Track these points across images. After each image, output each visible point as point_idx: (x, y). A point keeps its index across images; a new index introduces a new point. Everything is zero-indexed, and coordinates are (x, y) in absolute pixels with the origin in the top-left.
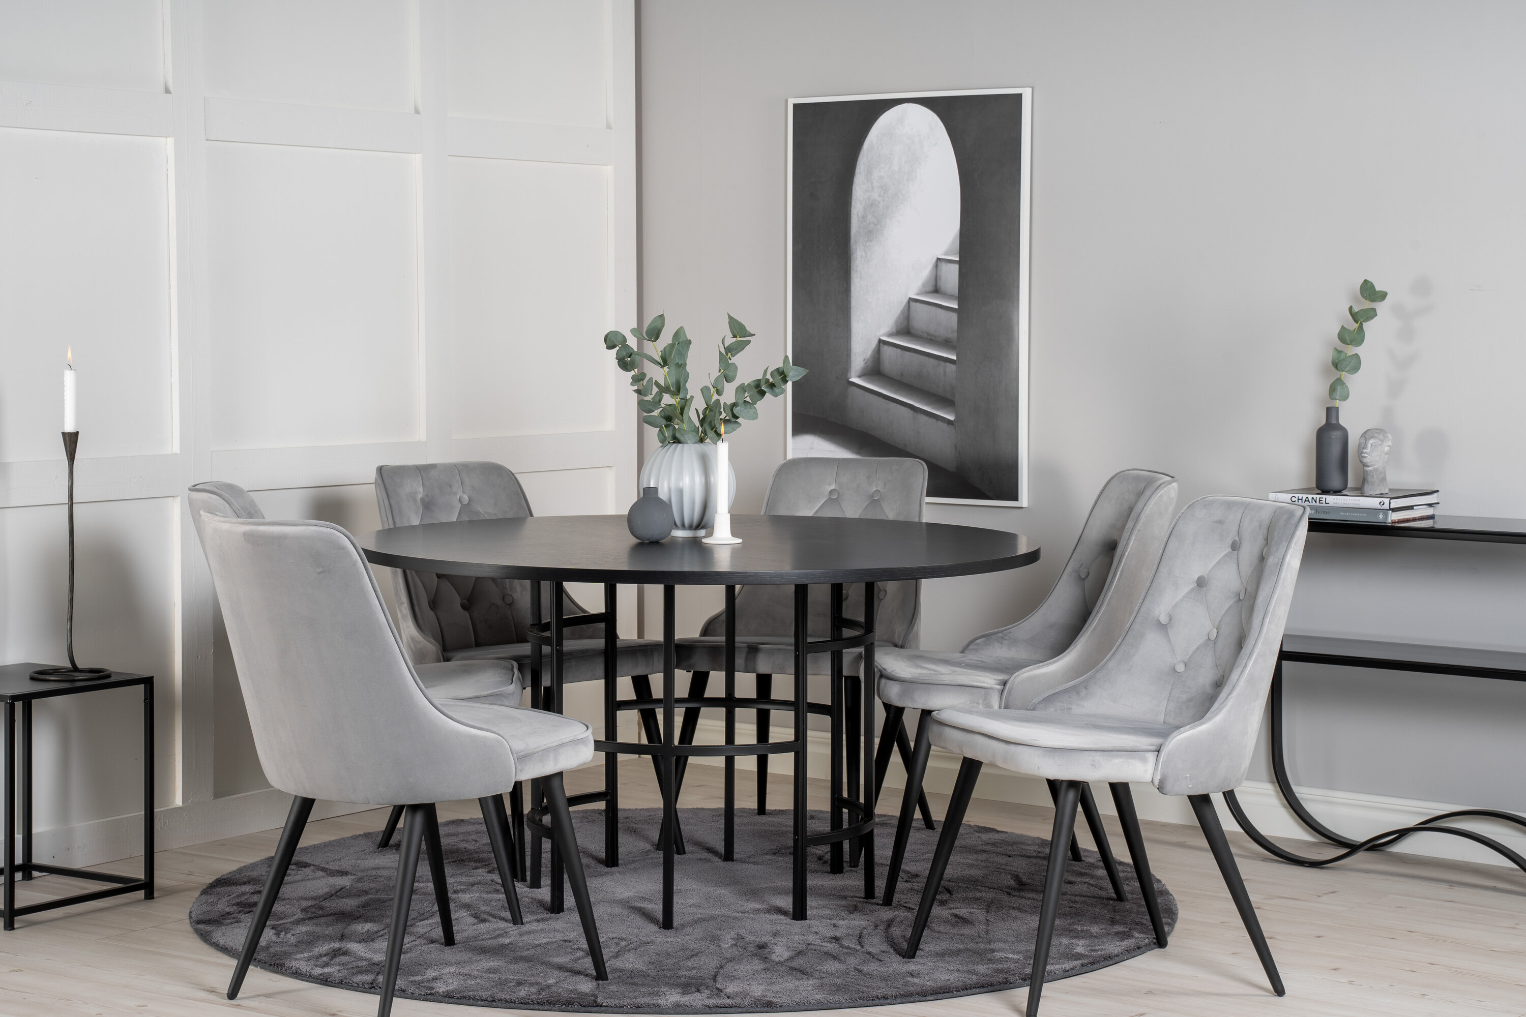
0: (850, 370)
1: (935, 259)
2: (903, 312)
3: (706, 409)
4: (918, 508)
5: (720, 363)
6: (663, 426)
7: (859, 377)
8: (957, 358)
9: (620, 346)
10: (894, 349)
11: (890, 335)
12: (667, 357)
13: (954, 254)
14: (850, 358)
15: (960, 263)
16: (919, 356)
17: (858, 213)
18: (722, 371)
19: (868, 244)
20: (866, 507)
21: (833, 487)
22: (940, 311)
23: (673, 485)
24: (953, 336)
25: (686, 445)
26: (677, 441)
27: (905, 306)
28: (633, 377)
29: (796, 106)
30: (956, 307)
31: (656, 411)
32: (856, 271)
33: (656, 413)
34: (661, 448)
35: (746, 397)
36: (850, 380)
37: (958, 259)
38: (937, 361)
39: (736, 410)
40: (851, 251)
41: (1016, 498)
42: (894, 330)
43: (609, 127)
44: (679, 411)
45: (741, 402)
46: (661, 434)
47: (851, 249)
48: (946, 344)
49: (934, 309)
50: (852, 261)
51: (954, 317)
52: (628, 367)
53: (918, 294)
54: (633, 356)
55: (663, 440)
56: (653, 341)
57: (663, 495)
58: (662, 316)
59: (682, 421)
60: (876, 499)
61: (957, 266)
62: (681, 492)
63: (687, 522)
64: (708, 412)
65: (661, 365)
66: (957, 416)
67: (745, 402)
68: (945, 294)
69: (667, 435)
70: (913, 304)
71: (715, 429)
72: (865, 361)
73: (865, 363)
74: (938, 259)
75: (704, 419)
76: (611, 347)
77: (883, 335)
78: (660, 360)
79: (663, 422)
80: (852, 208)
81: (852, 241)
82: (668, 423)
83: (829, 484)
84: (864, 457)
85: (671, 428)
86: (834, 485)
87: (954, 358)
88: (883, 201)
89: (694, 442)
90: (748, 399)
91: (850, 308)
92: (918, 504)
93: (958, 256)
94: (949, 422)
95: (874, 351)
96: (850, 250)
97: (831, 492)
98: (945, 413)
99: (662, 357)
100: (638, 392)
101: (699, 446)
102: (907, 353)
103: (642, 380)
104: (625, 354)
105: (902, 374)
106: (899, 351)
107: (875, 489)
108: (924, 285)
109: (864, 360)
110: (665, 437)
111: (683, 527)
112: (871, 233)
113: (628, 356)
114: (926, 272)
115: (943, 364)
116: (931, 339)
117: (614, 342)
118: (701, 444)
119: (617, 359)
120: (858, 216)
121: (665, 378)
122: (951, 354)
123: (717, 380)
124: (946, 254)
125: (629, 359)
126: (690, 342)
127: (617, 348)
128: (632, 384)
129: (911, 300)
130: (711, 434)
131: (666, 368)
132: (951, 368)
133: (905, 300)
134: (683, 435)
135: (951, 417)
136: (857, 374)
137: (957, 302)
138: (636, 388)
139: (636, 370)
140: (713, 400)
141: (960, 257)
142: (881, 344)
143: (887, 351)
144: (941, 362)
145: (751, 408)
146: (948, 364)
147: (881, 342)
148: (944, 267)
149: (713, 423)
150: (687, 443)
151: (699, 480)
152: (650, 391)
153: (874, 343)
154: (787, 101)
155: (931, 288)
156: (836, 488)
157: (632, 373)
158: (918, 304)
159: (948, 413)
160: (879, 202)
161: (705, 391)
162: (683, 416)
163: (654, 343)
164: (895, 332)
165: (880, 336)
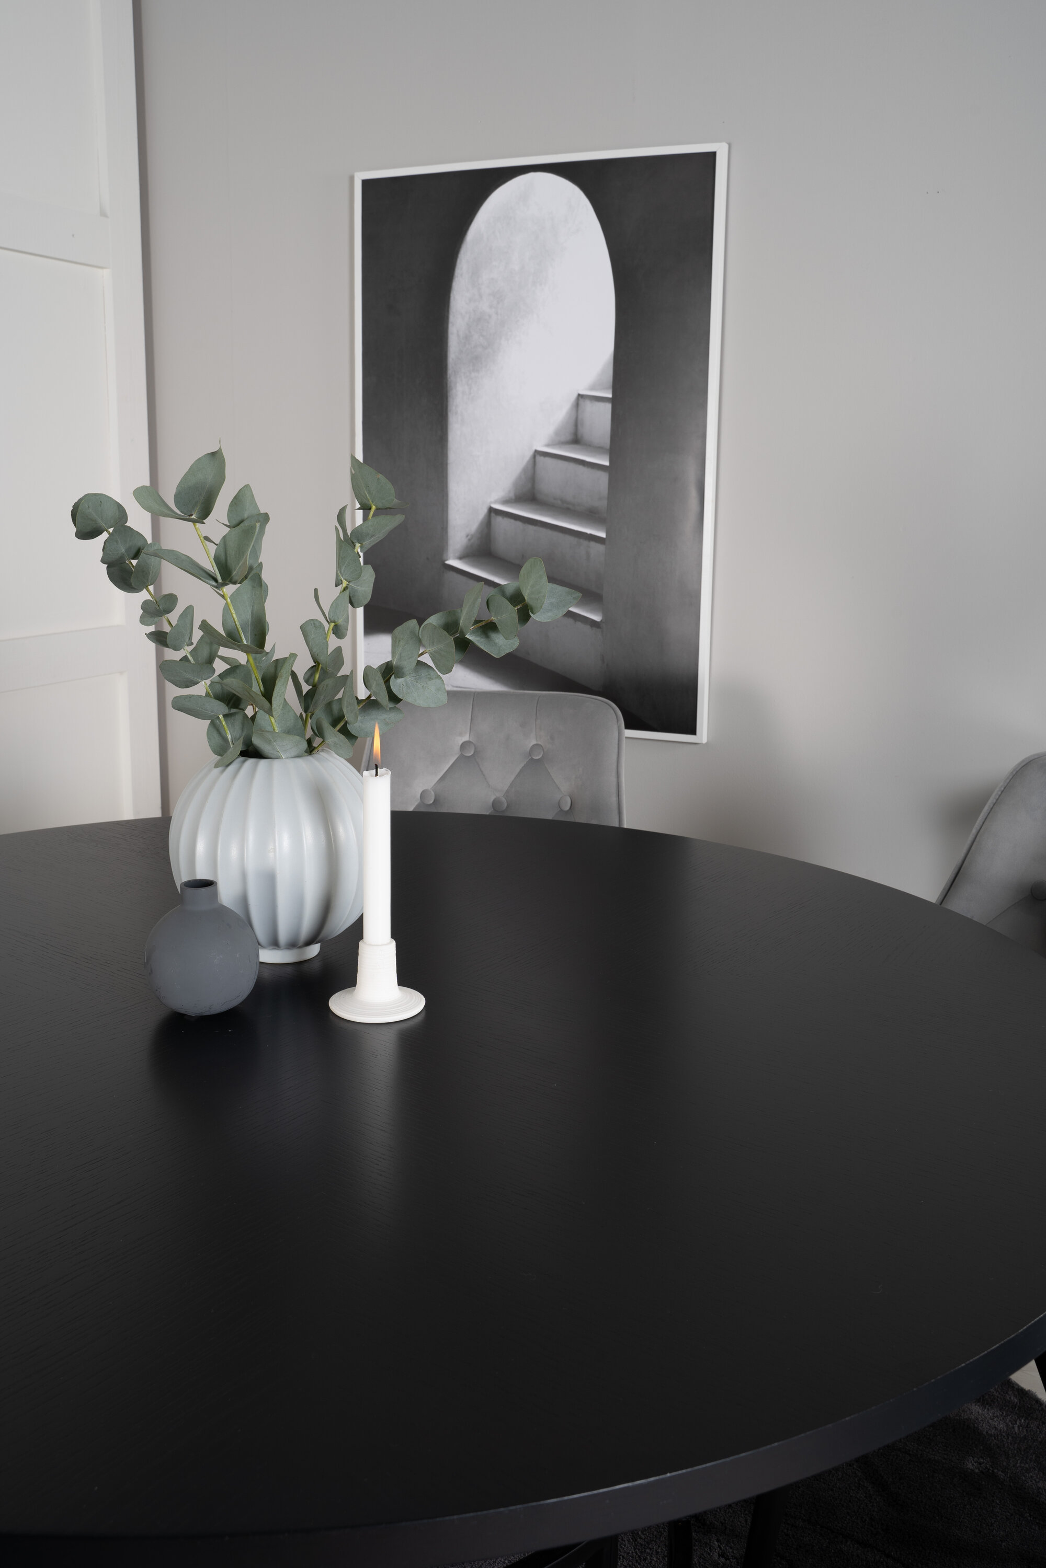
0: (447, 549)
1: (575, 396)
2: (525, 470)
3: (313, 669)
4: (614, 779)
5: (339, 566)
6: (221, 717)
7: (461, 558)
8: (606, 535)
9: (111, 530)
10: (512, 521)
11: (506, 502)
12: (231, 562)
13: (604, 389)
14: (446, 532)
15: (614, 401)
16: (549, 532)
17: (458, 332)
18: (345, 583)
19: (473, 375)
20: (521, 771)
21: (466, 738)
22: (581, 469)
23: (251, 866)
24: (602, 504)
25: (276, 764)
26: (251, 752)
27: (528, 462)
28: (145, 606)
29: (366, 184)
30: (607, 463)
31: (203, 682)
32: (456, 413)
33: (201, 689)
34: (220, 769)
35: (422, 654)
36: (447, 562)
37: (610, 396)
38: (576, 539)
39: (397, 684)
40: (448, 386)
41: (692, 731)
42: (512, 495)
43: (103, 214)
44: (257, 687)
45: (408, 665)
46: (215, 734)
47: (448, 382)
48: (590, 515)
49: (572, 466)
50: (450, 400)
51: (604, 478)
52: (133, 581)
53: (548, 445)
54: (142, 555)
55: (221, 749)
56: (194, 521)
57: (227, 894)
58: (216, 457)
59: (270, 712)
60: (537, 758)
61: (608, 407)
62: (270, 880)
63: (283, 937)
64: (317, 676)
65: (216, 580)
66: (605, 615)
67: (420, 663)
68: (590, 446)
69: (229, 737)
70: (540, 459)
71: (342, 724)
72: (469, 537)
73: (469, 540)
74: (580, 396)
75: (311, 695)
76: (87, 532)
77: (496, 502)
78: (210, 565)
79: (220, 709)
80: (450, 326)
81: (450, 371)
82: (233, 711)
83: (461, 734)
84: (516, 689)
85: (239, 718)
86: (468, 735)
87: (603, 535)
88: (497, 313)
89: (293, 754)
90: (426, 659)
91: (447, 464)
92: (614, 774)
93: (611, 391)
94: (593, 623)
95: (482, 523)
96: (447, 384)
97: (464, 746)
98: (587, 611)
99: (217, 560)
100: (160, 638)
101: (307, 765)
102: (531, 528)
103: (169, 611)
104: (123, 550)
105: (523, 556)
106: (519, 524)
107: (534, 742)
108: (557, 433)
109: (467, 536)
110: (225, 739)
111: (275, 943)
112: (476, 361)
113: (132, 555)
114: (560, 413)
115: (585, 543)
116: (568, 509)
117: (95, 521)
118: (310, 758)
119: (103, 561)
120: (458, 336)
121: (226, 610)
122: (599, 530)
123: (335, 605)
124: (592, 388)
125: (134, 562)
126: (266, 518)
127: (105, 536)
128: (143, 621)
129: (537, 453)
130: (333, 735)
131: (229, 589)
132: (600, 548)
133: (529, 454)
134: (269, 742)
135: (597, 618)
136: (457, 554)
137: (607, 457)
138: (152, 629)
139: (151, 588)
140: (330, 650)
141: (614, 393)
142: (493, 515)
143: (501, 524)
144: (581, 541)
145: (430, 679)
146: (593, 544)
147: (492, 511)
148: (589, 407)
149: (335, 708)
150: (278, 758)
151: (310, 837)
152: (187, 637)
153: (483, 512)
154: (352, 179)
155: (568, 436)
156: (471, 740)
157: (144, 595)
158: (548, 460)
159: (592, 611)
160: (490, 316)
161: (308, 630)
162: (270, 702)
163: (198, 525)
164: (513, 497)
165: (491, 502)
